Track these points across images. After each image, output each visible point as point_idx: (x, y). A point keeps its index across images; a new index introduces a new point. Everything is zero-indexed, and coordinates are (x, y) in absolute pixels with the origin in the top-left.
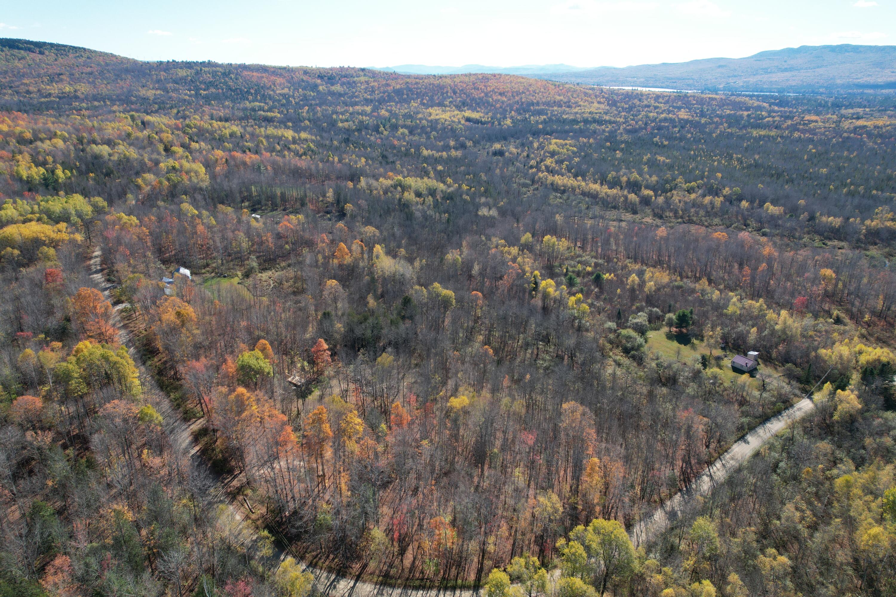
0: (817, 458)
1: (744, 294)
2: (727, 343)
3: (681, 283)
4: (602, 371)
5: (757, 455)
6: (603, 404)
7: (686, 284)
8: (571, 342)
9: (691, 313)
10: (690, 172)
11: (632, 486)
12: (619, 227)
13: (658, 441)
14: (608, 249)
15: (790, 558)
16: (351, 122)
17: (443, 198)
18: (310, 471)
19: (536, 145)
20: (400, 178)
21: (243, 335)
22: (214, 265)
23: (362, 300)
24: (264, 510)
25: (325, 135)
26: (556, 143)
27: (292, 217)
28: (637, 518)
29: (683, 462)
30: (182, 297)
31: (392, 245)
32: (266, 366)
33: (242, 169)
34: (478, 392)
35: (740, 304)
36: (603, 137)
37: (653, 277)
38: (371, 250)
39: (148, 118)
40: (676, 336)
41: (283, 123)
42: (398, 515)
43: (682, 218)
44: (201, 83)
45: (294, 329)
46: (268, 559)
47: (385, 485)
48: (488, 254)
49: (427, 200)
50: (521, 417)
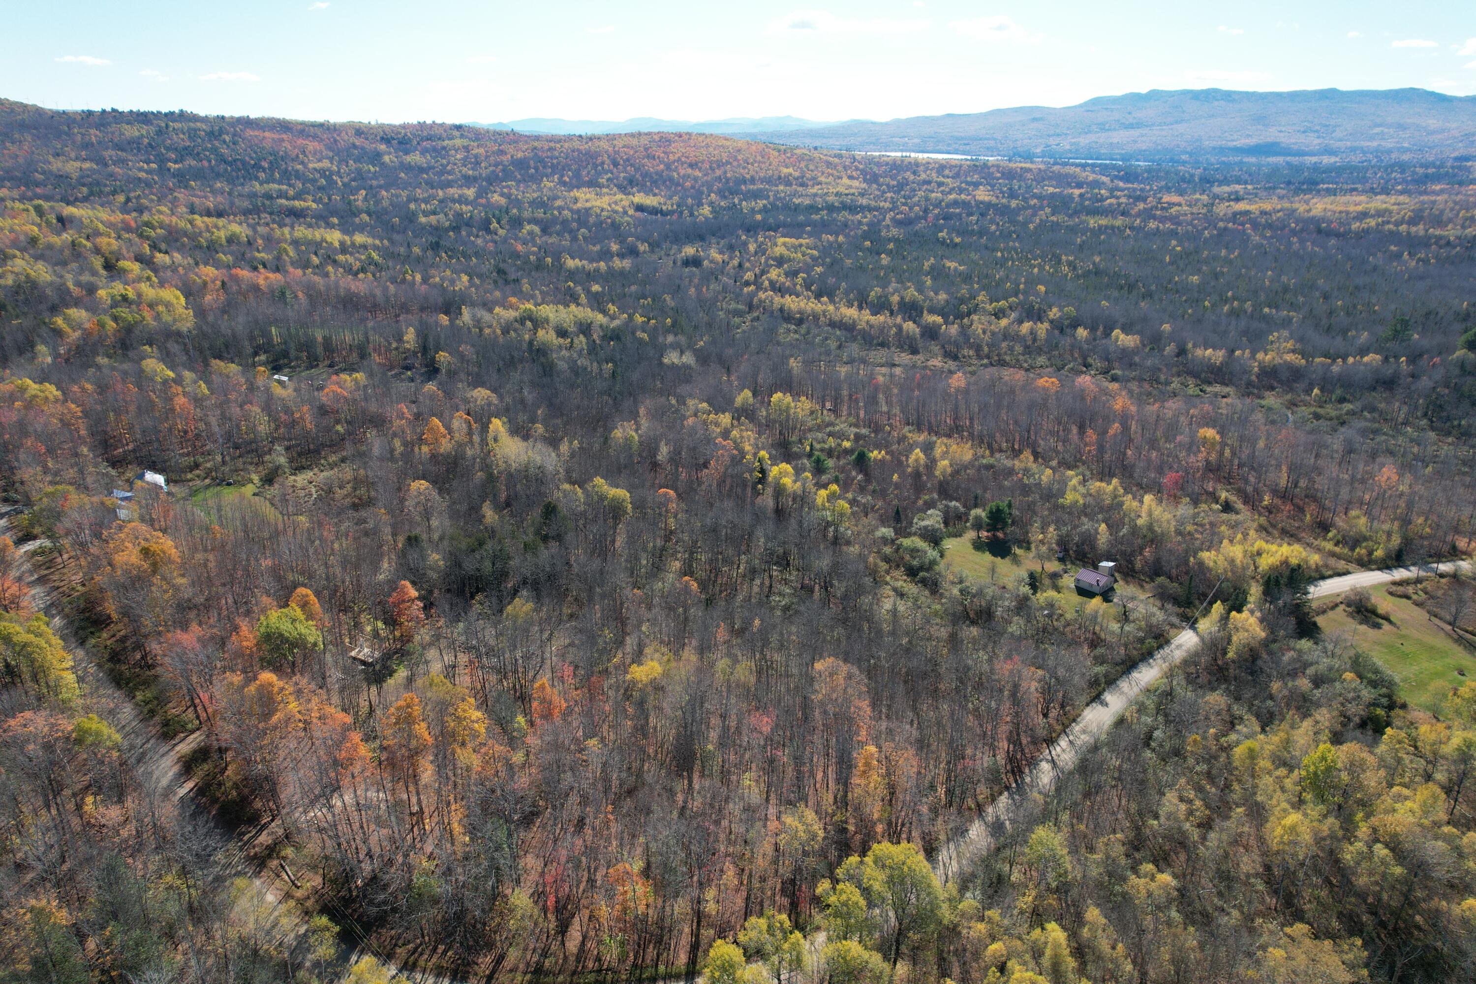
0: (1207, 718)
1: (1088, 473)
2: (1066, 550)
3: (992, 461)
4: (875, 607)
5: (1121, 722)
6: (879, 658)
7: (999, 461)
8: (823, 563)
9: (1010, 506)
10: (998, 285)
11: (932, 787)
12: (892, 376)
13: (968, 712)
14: (876, 412)
15: (1175, 876)
16: (442, 216)
17: (604, 338)
18: (396, 806)
19: (752, 247)
20: (530, 306)
21: (267, 582)
22: (208, 465)
23: (474, 511)
24: (317, 881)
25: (396, 237)
26: (784, 244)
27: (344, 376)
28: (943, 837)
29: (1009, 741)
30: (151, 522)
31: (522, 418)
32: (311, 633)
33: (251, 297)
34: (677, 654)
35: (1082, 490)
36: (860, 232)
37: (947, 452)
38: (485, 428)
39: (70, 211)
40: (987, 544)
41: (322, 219)
42: (552, 868)
43: (988, 357)
44: (168, 149)
45: (357, 567)
46: (329, 964)
47: (528, 820)
48: (683, 426)
49: (576, 341)
50: (749, 690)
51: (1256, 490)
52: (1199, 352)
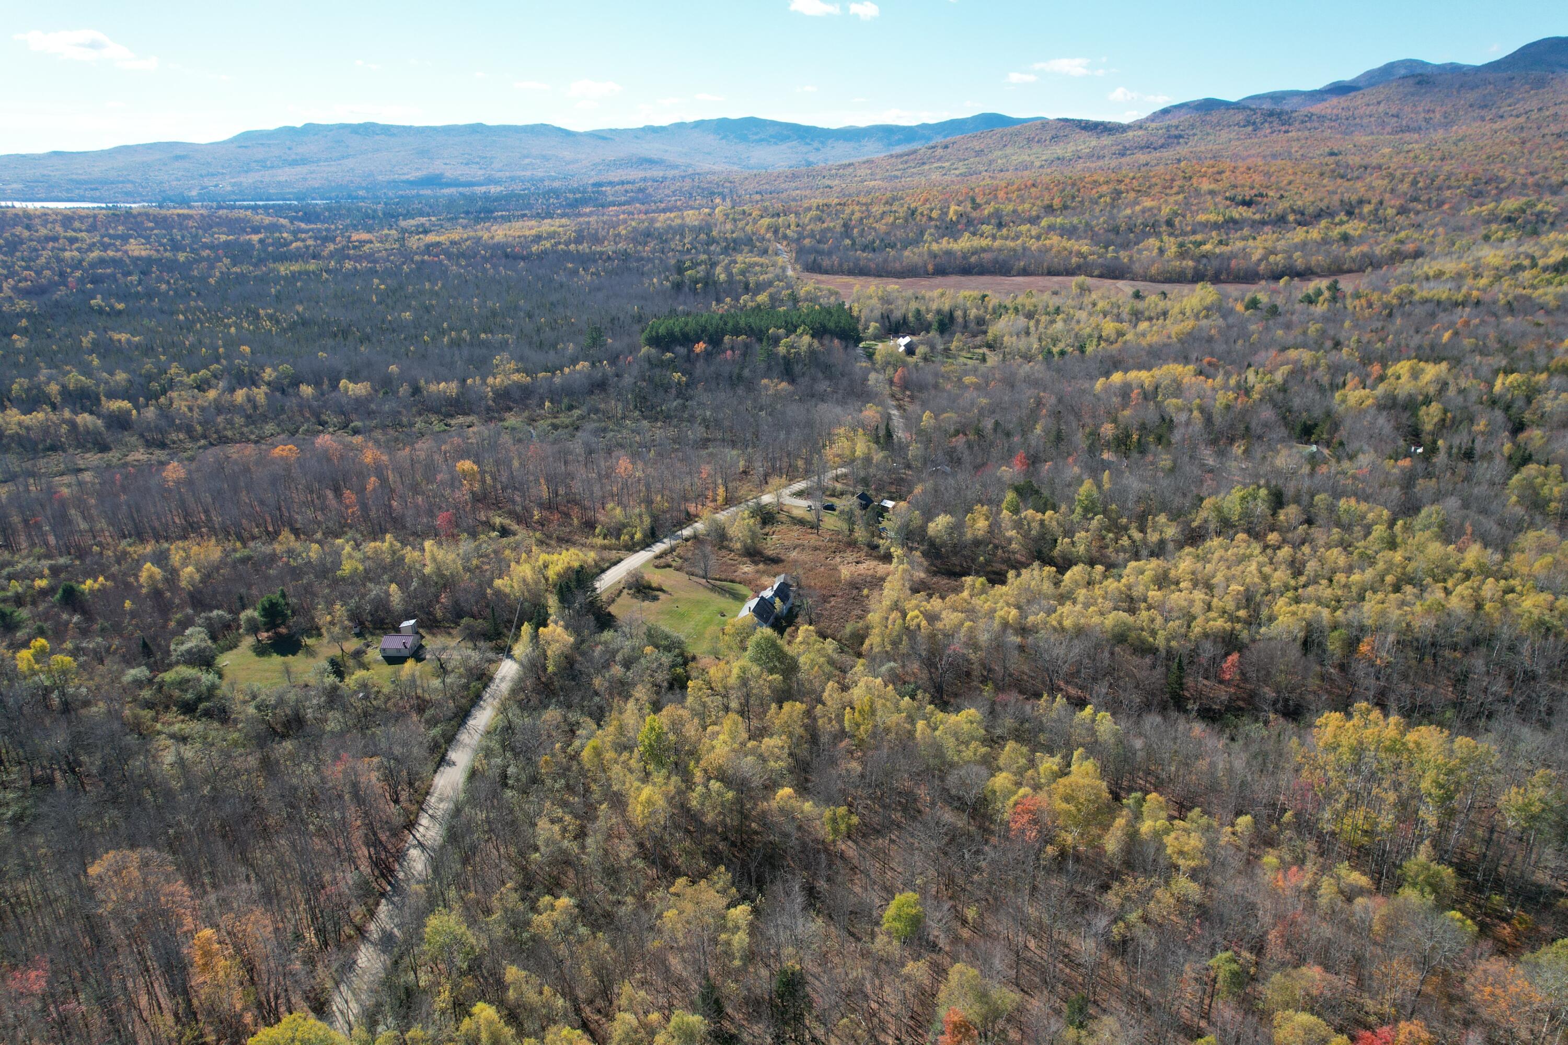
0: (549, 736)
1: (358, 536)
2: (361, 623)
3: (246, 552)
4: (152, 766)
5: (473, 774)
7: (255, 550)
9: (283, 595)
10: (191, 352)
11: (299, 937)
12: (80, 484)
13: (312, 835)
15: (571, 895)
28: (329, 984)
29: (368, 846)
35: (358, 555)
37: (188, 557)
40: (272, 645)
43: (205, 437)
51: (525, 508)
52: (433, 388)
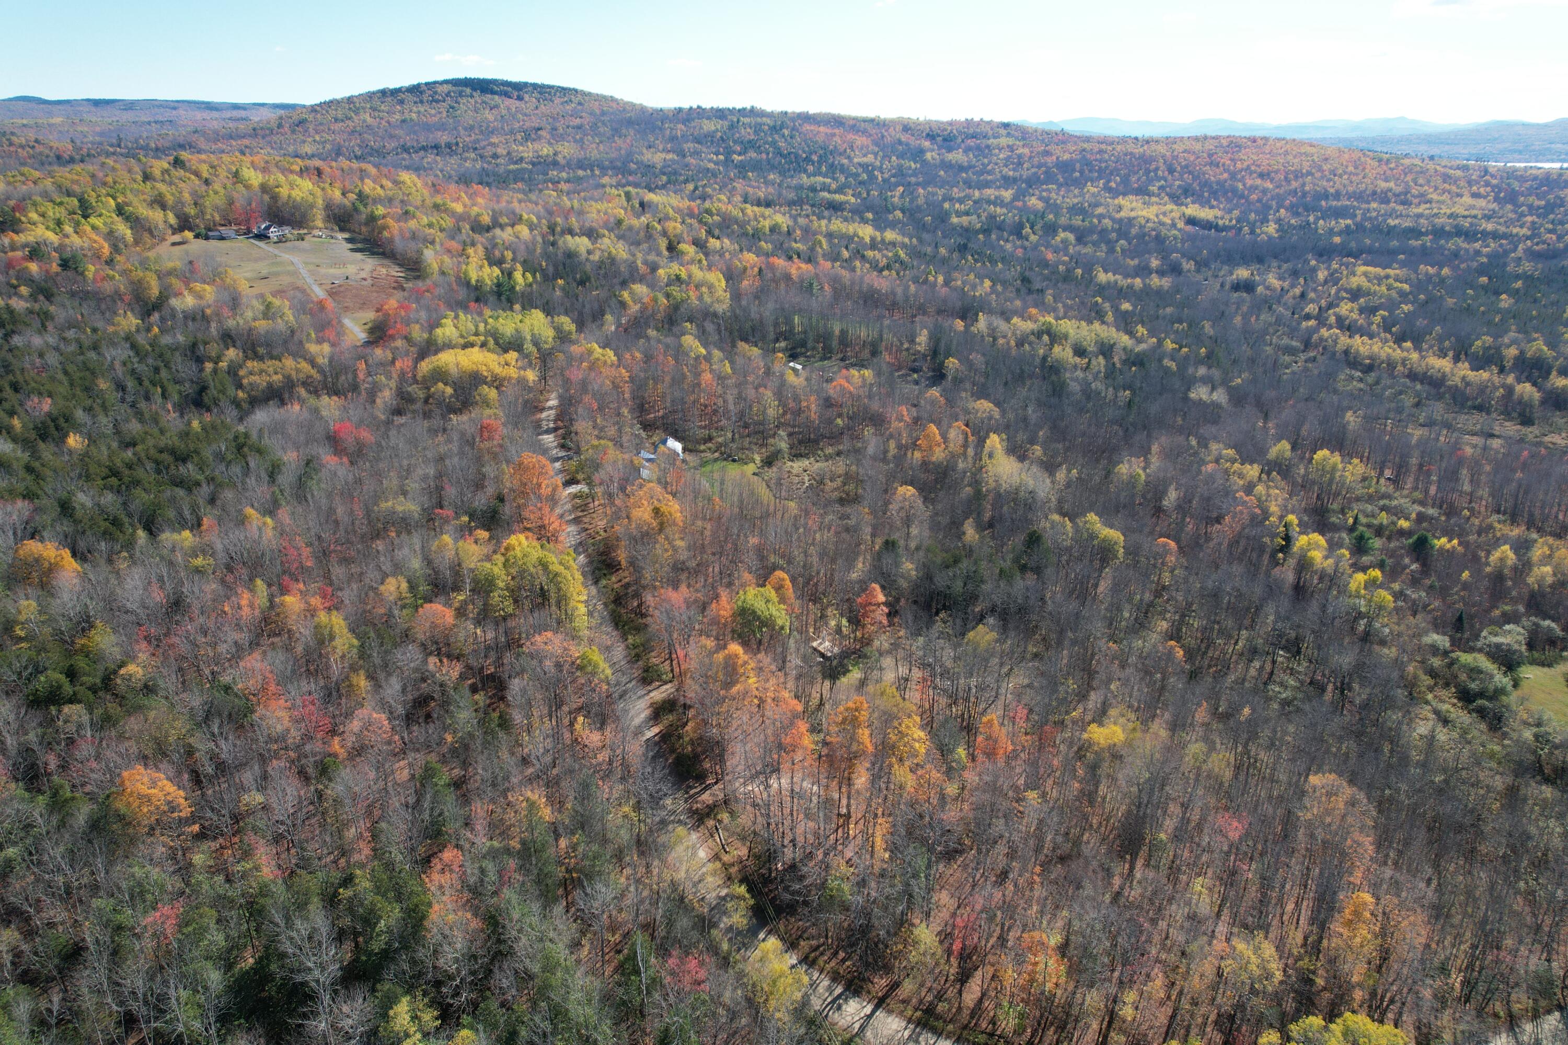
4: (1405, 727)
6: (1398, 791)
8: (1345, 659)
11: (1444, 970)
12: (1486, 448)
13: (1518, 892)
14: (1453, 490)
16: (974, 217)
17: (1124, 362)
18: (827, 803)
19: (1321, 275)
20: (1050, 319)
21: (751, 559)
22: (720, 440)
23: (955, 527)
24: (743, 852)
25: (926, 236)
26: (1365, 274)
27: (854, 372)
30: (665, 485)
31: (1021, 437)
32: (780, 615)
33: (783, 286)
34: (1144, 723)
36: (1475, 264)
37: (1551, 556)
38: (981, 442)
39: (651, 197)
41: (858, 213)
42: (965, 912)
44: (735, 142)
45: (833, 560)
46: (739, 933)
47: (950, 855)
48: (1199, 472)
49: (1094, 362)
50: (1221, 784)
